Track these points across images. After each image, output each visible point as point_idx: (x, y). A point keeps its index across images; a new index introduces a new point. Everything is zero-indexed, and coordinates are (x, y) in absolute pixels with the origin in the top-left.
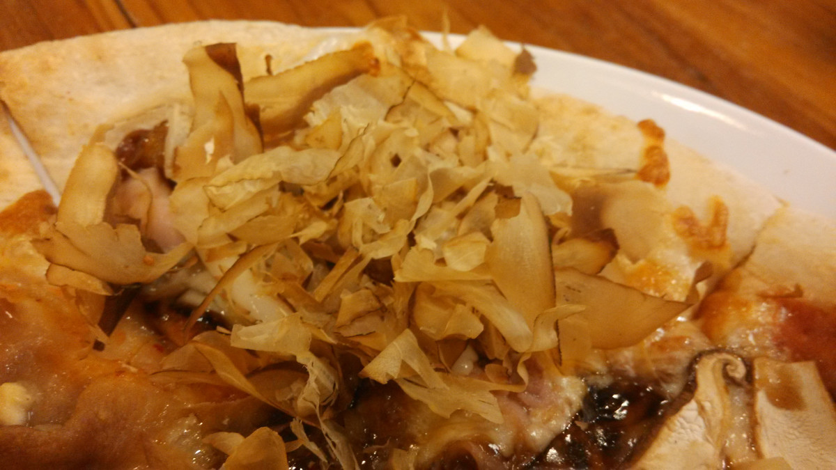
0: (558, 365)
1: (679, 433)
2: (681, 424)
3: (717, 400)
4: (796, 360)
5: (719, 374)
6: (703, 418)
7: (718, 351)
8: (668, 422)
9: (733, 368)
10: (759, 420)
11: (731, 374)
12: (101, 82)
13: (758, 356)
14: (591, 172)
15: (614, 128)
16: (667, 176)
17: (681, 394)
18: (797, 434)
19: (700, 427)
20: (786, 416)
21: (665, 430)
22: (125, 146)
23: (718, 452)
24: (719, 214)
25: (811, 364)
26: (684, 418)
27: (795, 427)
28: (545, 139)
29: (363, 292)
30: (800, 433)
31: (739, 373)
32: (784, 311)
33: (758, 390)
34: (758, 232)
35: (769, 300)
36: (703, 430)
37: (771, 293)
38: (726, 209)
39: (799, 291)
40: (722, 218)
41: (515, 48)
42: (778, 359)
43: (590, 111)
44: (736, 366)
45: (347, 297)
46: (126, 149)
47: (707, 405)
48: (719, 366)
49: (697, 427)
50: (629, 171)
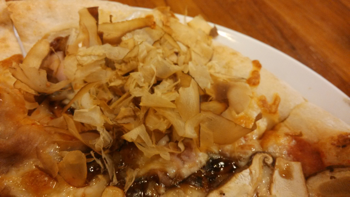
0: (199, 147)
1: (240, 180)
2: (241, 177)
3: (258, 170)
4: (294, 161)
5: (261, 161)
6: (251, 176)
7: (264, 152)
8: (236, 175)
9: (267, 159)
10: (273, 181)
11: (266, 162)
12: (49, 17)
13: (279, 157)
14: (228, 77)
15: (242, 61)
16: (258, 83)
17: (245, 166)
18: (287, 189)
19: (249, 179)
20: (285, 181)
21: (234, 178)
22: (54, 42)
23: (253, 190)
24: (276, 100)
25: (299, 163)
26: (243, 175)
27: (287, 186)
28: (214, 62)
29: (129, 108)
30: (288, 188)
31: (269, 162)
32: (294, 141)
33: (276, 170)
34: (292, 110)
35: (289, 136)
36: (250, 180)
37: (291, 134)
38: (280, 99)
39: (301, 134)
40: (277, 102)
41: (212, 25)
42: (287, 159)
43: (234, 54)
44: (269, 159)
45: (123, 109)
46: (54, 43)
47: (253, 172)
48: (262, 158)
49: (247, 179)
50: (243, 79)
